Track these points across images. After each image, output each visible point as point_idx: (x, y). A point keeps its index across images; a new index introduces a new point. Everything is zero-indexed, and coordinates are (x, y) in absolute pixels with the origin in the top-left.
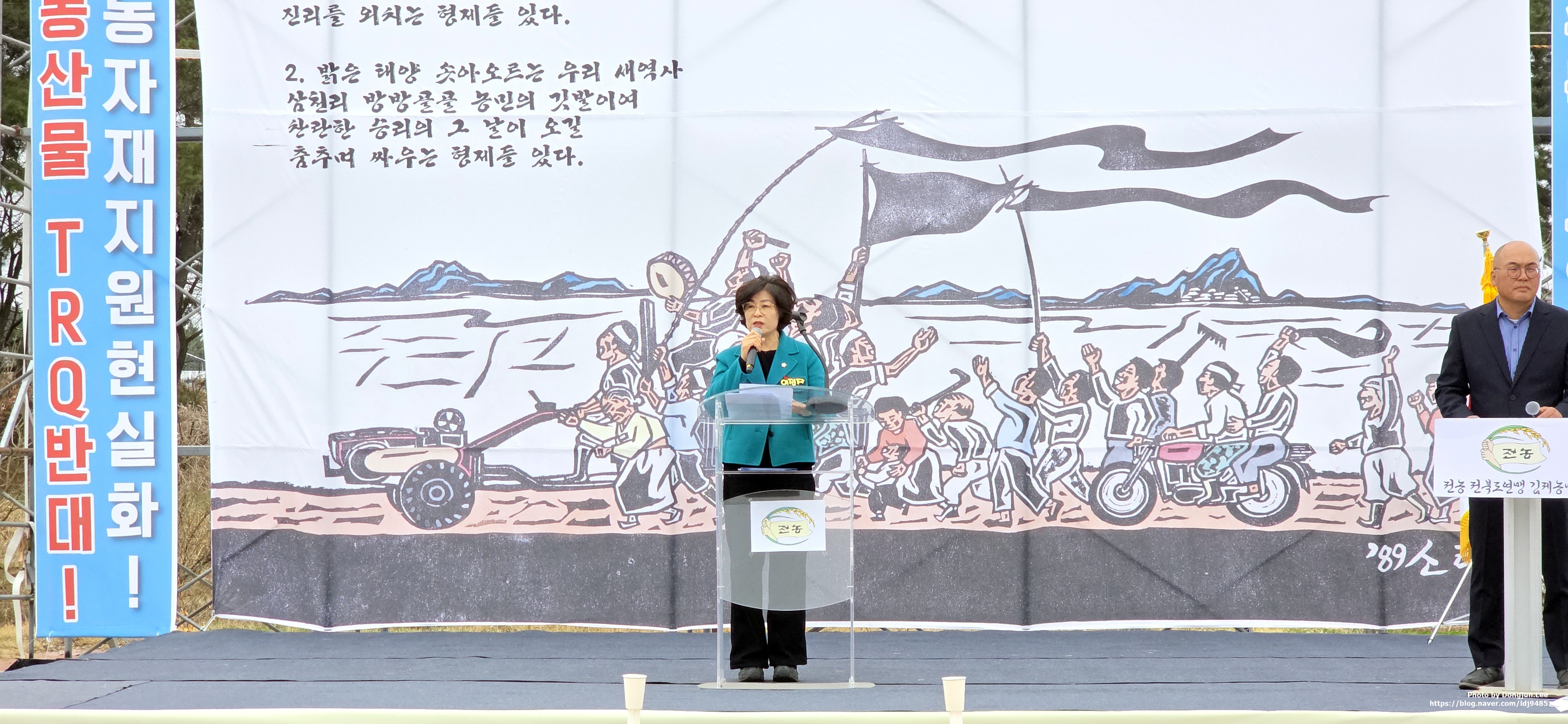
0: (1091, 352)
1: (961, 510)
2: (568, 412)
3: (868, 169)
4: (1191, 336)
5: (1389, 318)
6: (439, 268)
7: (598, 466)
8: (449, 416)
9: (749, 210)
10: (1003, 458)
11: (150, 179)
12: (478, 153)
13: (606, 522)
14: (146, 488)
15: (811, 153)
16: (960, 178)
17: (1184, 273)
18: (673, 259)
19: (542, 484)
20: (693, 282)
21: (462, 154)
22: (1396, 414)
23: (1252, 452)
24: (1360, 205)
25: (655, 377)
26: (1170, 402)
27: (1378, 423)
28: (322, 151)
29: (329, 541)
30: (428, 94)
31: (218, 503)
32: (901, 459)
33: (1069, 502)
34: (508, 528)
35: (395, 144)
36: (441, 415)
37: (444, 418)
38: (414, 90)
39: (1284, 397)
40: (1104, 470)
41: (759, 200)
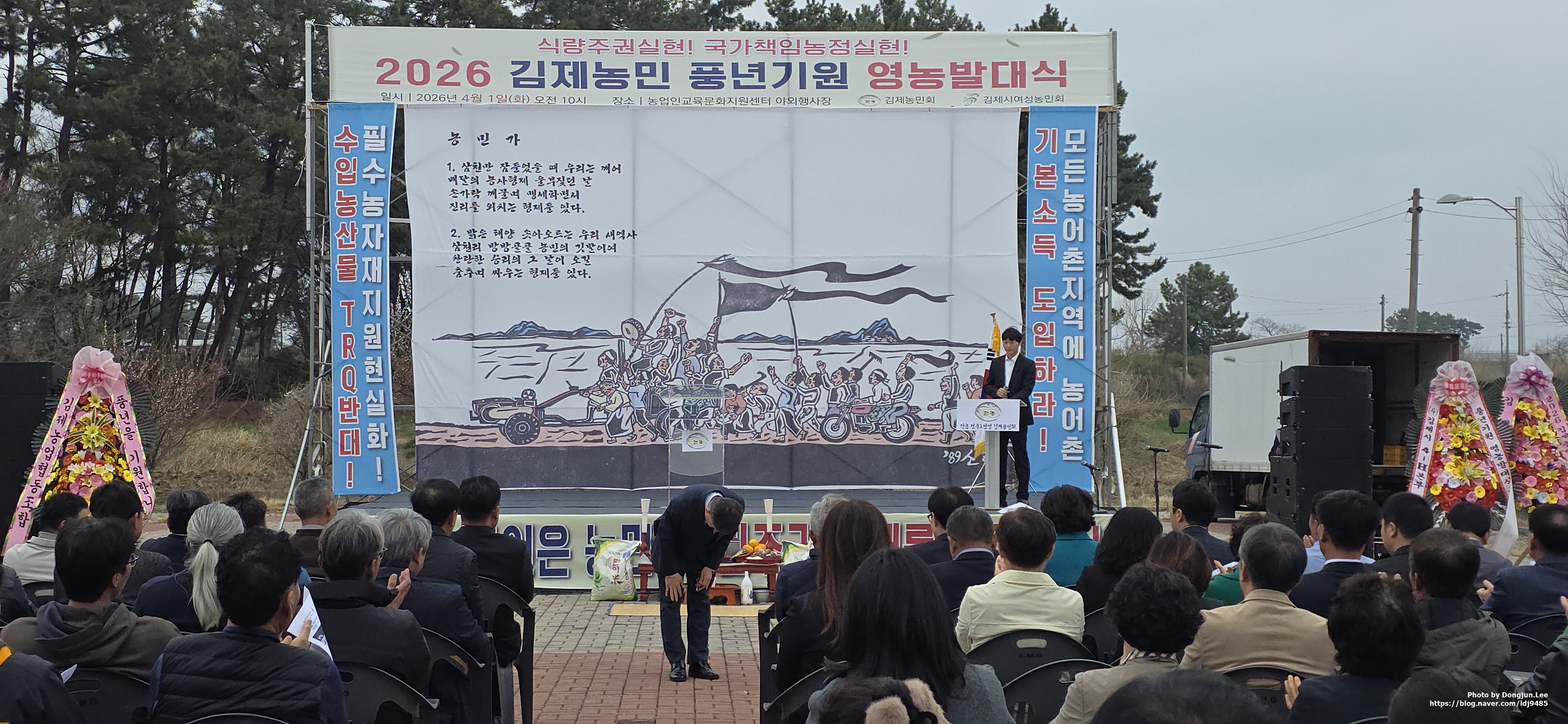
0: (821, 364)
1: (762, 435)
2: (584, 390)
3: (721, 281)
4: (866, 357)
5: (954, 350)
6: (524, 324)
7: (597, 415)
8: (529, 392)
9: (667, 300)
10: (781, 412)
11: (379, 281)
12: (542, 271)
13: (601, 441)
14: (382, 425)
15: (695, 274)
16: (762, 285)
17: (863, 329)
18: (633, 322)
19: (572, 423)
20: (642, 332)
21: (534, 272)
22: (957, 394)
23: (893, 410)
24: (941, 299)
25: (625, 374)
26: (857, 387)
27: (949, 397)
28: (469, 270)
29: (472, 450)
30: (518, 243)
31: (419, 433)
32: (735, 412)
33: (811, 432)
34: (556, 444)
35: (503, 267)
36: (525, 392)
37: (526, 394)
38: (512, 242)
39: (908, 385)
40: (827, 417)
41: (672, 295)
